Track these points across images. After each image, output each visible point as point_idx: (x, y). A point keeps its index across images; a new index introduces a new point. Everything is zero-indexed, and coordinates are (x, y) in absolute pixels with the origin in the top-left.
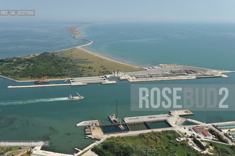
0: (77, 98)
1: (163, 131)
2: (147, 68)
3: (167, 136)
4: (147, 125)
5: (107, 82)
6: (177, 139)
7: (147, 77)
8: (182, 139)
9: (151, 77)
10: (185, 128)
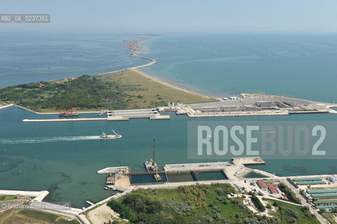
0: (112, 137)
1: (212, 185)
2: (220, 99)
3: (216, 191)
4: (193, 176)
5: (158, 116)
6: (229, 196)
7: (217, 111)
8: (236, 196)
9: (223, 111)
10: (245, 182)
